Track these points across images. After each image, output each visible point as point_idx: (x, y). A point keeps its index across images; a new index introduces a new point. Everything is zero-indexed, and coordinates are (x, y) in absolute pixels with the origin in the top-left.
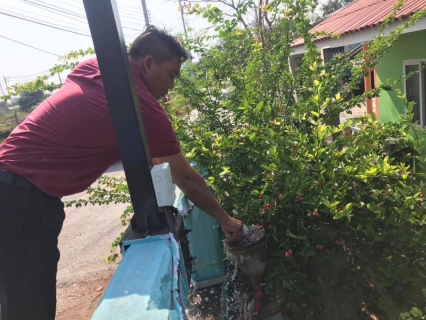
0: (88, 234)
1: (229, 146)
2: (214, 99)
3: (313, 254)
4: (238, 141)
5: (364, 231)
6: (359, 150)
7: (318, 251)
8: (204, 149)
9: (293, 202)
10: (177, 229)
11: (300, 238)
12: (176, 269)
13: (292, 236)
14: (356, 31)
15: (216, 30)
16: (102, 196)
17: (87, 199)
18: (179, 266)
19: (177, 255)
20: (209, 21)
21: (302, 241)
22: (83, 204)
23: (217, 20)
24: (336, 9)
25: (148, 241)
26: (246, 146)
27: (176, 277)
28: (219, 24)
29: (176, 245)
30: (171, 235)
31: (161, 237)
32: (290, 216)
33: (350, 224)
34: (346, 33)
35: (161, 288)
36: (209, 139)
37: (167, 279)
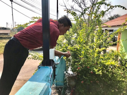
0: (29, 68)
1: (72, 49)
2: (70, 37)
3: (89, 83)
4: (75, 49)
5: (105, 80)
6: (108, 58)
7: (91, 83)
8: (65, 49)
9: (86, 68)
10: (53, 66)
11: (86, 78)
12: (51, 75)
13: (84, 77)
14: (116, 26)
15: (74, 18)
16: (35, 57)
17: (31, 58)
18: (52, 75)
19: (52, 72)
20: (72, 15)
21: (87, 79)
22: (30, 59)
23: (75, 16)
24: (113, 19)
25: (45, 67)
26: (76, 50)
27: (50, 77)
28: (75, 17)
29: (52, 70)
30: (51, 67)
31: (49, 67)
32: (85, 72)
33: (101, 77)
34: (113, 26)
35: (46, 78)
36: (67, 47)
37: (48, 76)
